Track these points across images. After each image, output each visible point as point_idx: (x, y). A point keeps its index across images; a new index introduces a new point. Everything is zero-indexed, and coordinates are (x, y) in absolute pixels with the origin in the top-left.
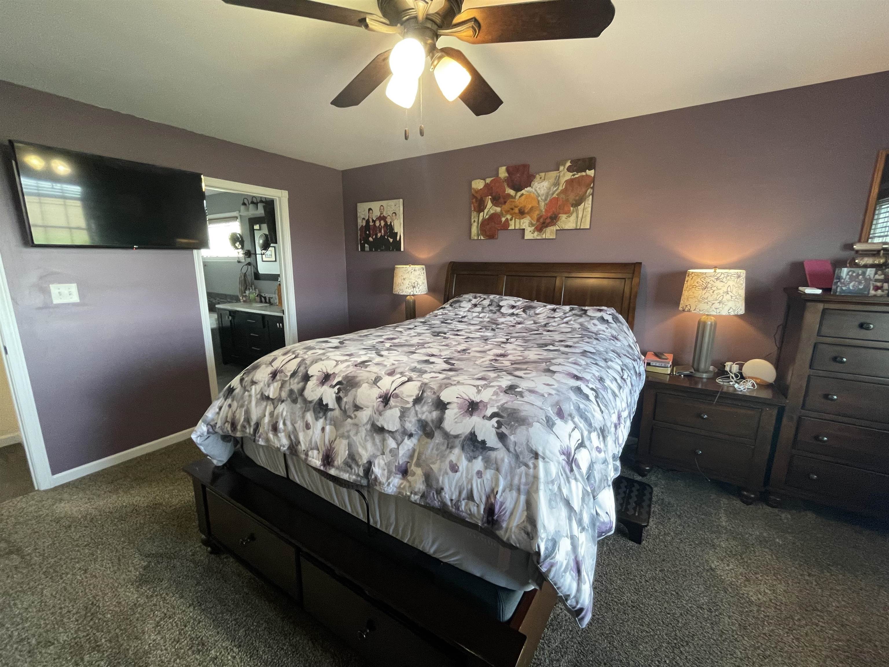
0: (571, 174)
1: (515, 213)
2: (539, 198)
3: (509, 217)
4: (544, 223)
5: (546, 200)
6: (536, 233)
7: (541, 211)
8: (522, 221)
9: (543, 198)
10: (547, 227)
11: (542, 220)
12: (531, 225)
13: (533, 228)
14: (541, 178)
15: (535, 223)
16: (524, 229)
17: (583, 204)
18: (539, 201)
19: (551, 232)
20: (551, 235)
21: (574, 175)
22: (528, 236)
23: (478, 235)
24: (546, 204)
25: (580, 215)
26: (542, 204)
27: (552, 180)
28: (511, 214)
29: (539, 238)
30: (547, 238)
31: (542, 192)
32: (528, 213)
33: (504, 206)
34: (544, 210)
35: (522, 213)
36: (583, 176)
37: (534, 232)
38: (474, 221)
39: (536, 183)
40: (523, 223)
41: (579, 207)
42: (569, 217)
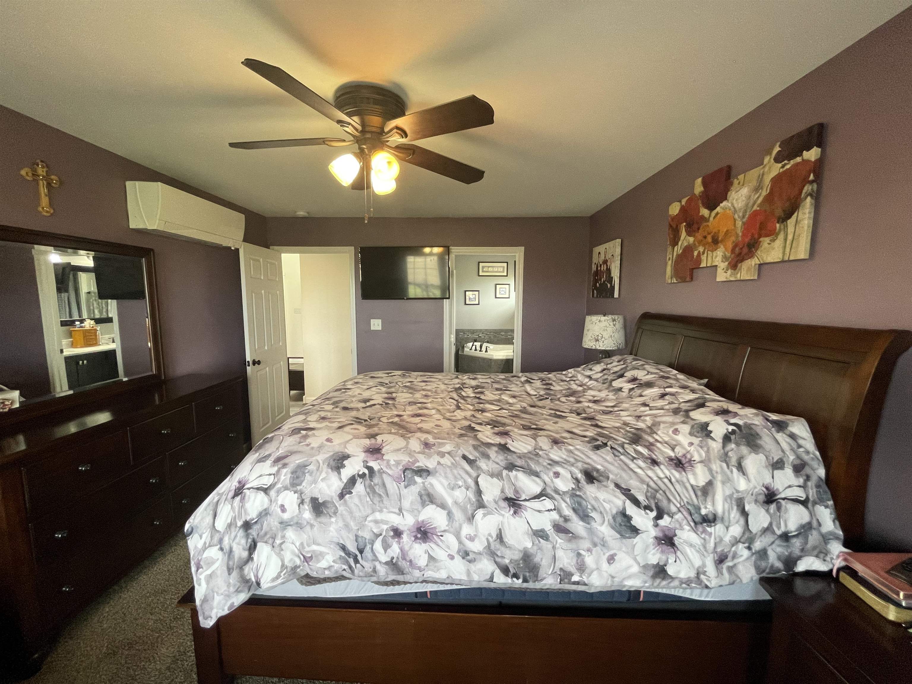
0: (780, 165)
1: (708, 243)
2: (736, 216)
3: (701, 249)
4: (740, 254)
5: (744, 217)
6: (729, 272)
7: (737, 235)
8: (715, 254)
9: (741, 214)
10: (742, 260)
11: (737, 250)
12: (725, 258)
13: (727, 263)
14: (739, 183)
15: (729, 255)
16: (717, 266)
17: (796, 214)
18: (735, 220)
19: (749, 269)
20: (747, 273)
21: (783, 167)
22: (721, 276)
23: (672, 278)
24: (744, 224)
25: (790, 237)
26: (739, 224)
27: (755, 183)
28: (704, 245)
29: (732, 279)
30: (742, 278)
31: (740, 205)
32: (722, 241)
33: (697, 234)
34: (740, 234)
35: (716, 242)
36: (797, 164)
37: (727, 270)
38: (669, 259)
39: (733, 193)
40: (716, 257)
41: (789, 221)
42: (773, 240)
